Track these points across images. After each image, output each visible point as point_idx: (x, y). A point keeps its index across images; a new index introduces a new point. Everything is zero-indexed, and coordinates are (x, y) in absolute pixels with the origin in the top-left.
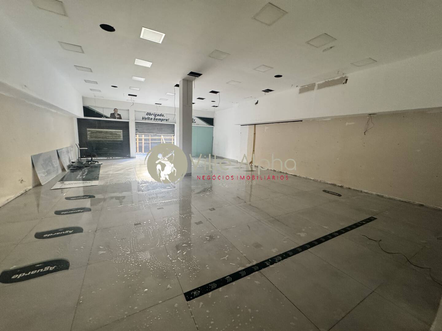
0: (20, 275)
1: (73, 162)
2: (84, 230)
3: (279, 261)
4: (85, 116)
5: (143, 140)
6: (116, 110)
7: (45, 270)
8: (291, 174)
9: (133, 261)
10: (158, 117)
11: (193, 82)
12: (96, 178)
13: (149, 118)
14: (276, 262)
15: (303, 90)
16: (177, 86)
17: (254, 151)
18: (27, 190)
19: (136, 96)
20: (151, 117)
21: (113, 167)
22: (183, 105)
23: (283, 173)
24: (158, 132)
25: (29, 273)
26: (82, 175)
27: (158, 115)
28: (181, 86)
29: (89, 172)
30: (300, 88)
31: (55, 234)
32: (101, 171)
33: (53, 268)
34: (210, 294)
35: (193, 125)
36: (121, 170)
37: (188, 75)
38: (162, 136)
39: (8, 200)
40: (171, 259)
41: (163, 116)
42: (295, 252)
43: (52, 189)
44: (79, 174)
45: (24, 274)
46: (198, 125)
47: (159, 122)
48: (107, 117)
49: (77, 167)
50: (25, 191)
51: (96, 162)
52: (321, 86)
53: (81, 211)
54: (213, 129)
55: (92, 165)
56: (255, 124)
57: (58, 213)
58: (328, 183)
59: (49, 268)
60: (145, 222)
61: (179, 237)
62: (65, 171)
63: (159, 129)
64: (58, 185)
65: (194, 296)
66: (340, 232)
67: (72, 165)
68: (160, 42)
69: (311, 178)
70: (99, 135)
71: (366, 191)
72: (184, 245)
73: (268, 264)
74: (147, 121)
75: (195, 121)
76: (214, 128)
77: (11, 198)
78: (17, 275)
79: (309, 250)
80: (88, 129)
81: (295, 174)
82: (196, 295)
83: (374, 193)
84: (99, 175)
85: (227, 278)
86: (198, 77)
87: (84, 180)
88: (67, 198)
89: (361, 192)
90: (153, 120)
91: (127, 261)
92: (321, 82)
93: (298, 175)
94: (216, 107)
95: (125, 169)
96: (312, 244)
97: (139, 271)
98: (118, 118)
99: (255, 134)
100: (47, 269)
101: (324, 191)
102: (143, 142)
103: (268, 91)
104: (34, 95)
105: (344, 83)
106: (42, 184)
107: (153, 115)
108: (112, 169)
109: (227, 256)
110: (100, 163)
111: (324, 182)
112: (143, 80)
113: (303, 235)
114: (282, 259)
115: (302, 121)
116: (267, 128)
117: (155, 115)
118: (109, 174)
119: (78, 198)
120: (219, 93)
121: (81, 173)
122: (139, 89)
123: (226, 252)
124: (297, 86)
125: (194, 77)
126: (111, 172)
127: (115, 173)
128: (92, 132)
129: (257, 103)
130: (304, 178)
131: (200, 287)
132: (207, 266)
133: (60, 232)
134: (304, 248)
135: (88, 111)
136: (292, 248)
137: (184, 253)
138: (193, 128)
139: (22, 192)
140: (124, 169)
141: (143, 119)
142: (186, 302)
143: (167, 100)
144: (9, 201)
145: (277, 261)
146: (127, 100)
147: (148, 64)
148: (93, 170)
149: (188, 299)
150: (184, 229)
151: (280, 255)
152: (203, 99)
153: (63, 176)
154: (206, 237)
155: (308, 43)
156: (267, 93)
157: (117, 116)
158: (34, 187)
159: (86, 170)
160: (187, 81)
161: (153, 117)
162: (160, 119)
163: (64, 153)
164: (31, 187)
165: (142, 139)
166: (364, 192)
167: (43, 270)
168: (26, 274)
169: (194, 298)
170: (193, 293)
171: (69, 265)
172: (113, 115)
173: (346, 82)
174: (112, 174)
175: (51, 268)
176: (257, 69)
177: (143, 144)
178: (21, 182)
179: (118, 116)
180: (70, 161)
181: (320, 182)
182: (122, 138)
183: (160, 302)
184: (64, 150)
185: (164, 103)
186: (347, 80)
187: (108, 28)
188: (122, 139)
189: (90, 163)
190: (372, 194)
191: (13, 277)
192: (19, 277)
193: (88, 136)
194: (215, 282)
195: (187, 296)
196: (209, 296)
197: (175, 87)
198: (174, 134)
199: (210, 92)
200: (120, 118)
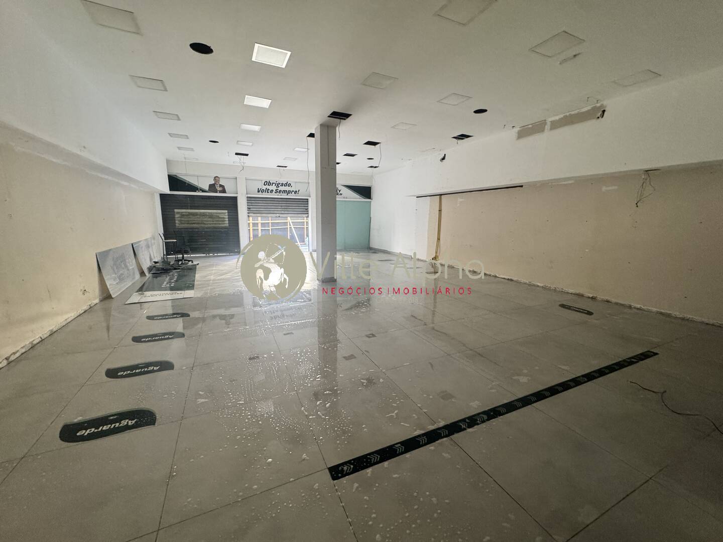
0: (89, 430)
1: (156, 263)
2: (175, 365)
3: (483, 422)
4: (171, 189)
5: (260, 225)
6: (217, 179)
7: (121, 425)
8: (503, 277)
9: (249, 415)
10: (281, 188)
11: (337, 129)
12: (191, 287)
13: (268, 190)
14: (478, 424)
15: (524, 133)
16: (312, 135)
17: (439, 239)
18: (91, 305)
19: (247, 155)
20: (270, 188)
21: (215, 270)
22: (322, 168)
23: (490, 275)
24: (283, 212)
25: (100, 429)
26: (170, 282)
27: (282, 185)
28: (317, 135)
29: (180, 277)
30: (519, 129)
31: (134, 371)
32: (197, 275)
33: (134, 422)
34: (369, 471)
35: (337, 199)
36: (227, 274)
37: (329, 116)
38: (289, 218)
39: (66, 320)
40: (306, 413)
41: (290, 185)
42: (510, 407)
43: (126, 303)
44: (165, 280)
45: (93, 429)
46: (346, 198)
47: (284, 196)
48: (203, 191)
49: (163, 269)
50: (89, 307)
51: (189, 261)
52: (555, 125)
53: (170, 337)
54: (370, 204)
55: (183, 266)
56: (441, 195)
57: (137, 339)
58: (568, 293)
59: (128, 422)
60: (265, 356)
61: (319, 379)
62: (146, 276)
63: (283, 207)
64: (135, 298)
65: (345, 473)
66: (590, 377)
67: (154, 267)
68: (284, 66)
69: (539, 284)
70: (192, 218)
71: (638, 306)
72: (327, 392)
73: (463, 426)
74: (265, 195)
75: (341, 192)
76: (372, 202)
77: (71, 316)
78: (84, 431)
79: (535, 405)
80: (176, 210)
81: (509, 278)
82: (348, 472)
83: (655, 310)
84: (194, 281)
85: (396, 446)
86: (345, 119)
87: (172, 289)
88: (149, 318)
89: (630, 307)
90: (274, 192)
91: (240, 415)
92: (557, 118)
93: (515, 279)
94: (376, 167)
95: (233, 272)
96: (540, 396)
97: (259, 430)
98: (220, 192)
99: (440, 211)
100: (124, 423)
101: (563, 306)
102: (260, 228)
103: (463, 137)
104: (97, 160)
105: (598, 118)
106: (113, 297)
107: (274, 185)
108: (213, 272)
109: (396, 412)
110: (195, 263)
111: (561, 290)
112: (257, 128)
113: (523, 380)
114: (488, 420)
115: (522, 186)
116: (461, 200)
117: (278, 185)
118: (210, 280)
119: (164, 317)
120: (379, 145)
121: (167, 279)
122: (251, 144)
123: (395, 405)
124: (513, 127)
125: (339, 120)
126: (212, 277)
127: (219, 278)
128: (182, 215)
129: (443, 159)
130: (525, 283)
131: (353, 460)
132: (364, 426)
133: (142, 368)
134: (525, 401)
135: (175, 182)
136: (506, 401)
137: (327, 405)
138: (337, 203)
139: (85, 307)
140: (231, 272)
141: (258, 192)
142: (332, 481)
143: (296, 159)
144: (68, 321)
145: (478, 422)
146: (234, 162)
147: (265, 103)
148: (186, 273)
149: (334, 478)
150: (326, 367)
151: (484, 413)
152: (353, 155)
153: (142, 284)
154: (362, 381)
155: (532, 50)
156: (460, 141)
157: (219, 189)
158: (101, 301)
159: (175, 274)
160: (328, 126)
161: (274, 188)
162: (285, 191)
163: (142, 248)
164: (97, 301)
165: (257, 224)
166: (635, 308)
167: (120, 424)
168: (96, 430)
169: (344, 476)
170: (343, 469)
171: (155, 418)
172: (212, 188)
173: (602, 116)
174: (214, 280)
175: (130, 422)
176: (442, 101)
177: (260, 231)
178: (84, 294)
179: (221, 189)
180: (151, 259)
181: (555, 290)
182: (227, 222)
183: (292, 479)
184: (143, 244)
185: (291, 165)
186: (604, 111)
187: (201, 48)
188: (228, 225)
189: (180, 263)
190: (650, 311)
191: (78, 434)
192: (86, 434)
193: (177, 222)
194: (377, 452)
195: (333, 473)
196: (367, 473)
197: (308, 138)
198: (308, 214)
199: (365, 144)
200: (224, 191)
